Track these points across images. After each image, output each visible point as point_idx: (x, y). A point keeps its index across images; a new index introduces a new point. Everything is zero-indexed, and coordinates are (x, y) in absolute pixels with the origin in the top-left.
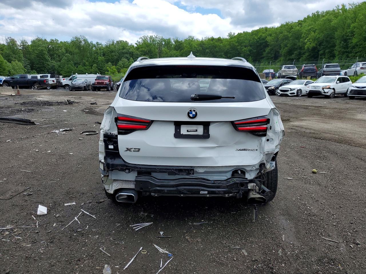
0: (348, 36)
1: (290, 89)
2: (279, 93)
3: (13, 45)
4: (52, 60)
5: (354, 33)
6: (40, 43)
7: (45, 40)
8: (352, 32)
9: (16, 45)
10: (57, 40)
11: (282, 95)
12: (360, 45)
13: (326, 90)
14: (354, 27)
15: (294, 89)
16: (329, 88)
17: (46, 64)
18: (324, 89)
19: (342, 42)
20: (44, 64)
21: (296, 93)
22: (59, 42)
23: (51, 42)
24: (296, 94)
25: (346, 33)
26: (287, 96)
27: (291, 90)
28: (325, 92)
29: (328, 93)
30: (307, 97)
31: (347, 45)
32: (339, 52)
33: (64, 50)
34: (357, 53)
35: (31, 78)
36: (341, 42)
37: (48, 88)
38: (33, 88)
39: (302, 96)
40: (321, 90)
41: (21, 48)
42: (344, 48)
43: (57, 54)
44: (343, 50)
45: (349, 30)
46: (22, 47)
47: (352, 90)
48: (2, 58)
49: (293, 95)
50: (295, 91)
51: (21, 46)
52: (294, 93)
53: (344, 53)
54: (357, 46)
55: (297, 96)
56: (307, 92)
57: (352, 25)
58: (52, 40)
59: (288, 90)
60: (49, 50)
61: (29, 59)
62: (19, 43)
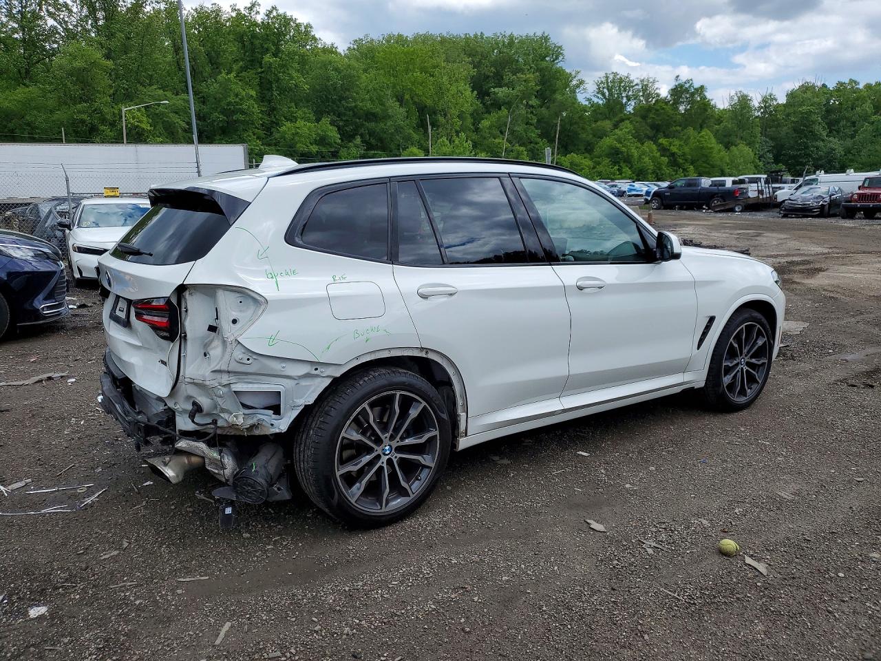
3: (743, 108)
4: (830, 137)
6: (809, 95)
7: (824, 86)
9: (749, 107)
10: (855, 82)
17: (813, 146)
20: (807, 147)
22: (861, 86)
23: (838, 90)
33: (868, 107)
35: (711, 186)
37: (737, 209)
38: (704, 209)
41: (759, 113)
43: (847, 119)
46: (762, 110)
48: (713, 140)
51: (760, 108)
58: (841, 84)
60: (829, 110)
61: (772, 139)
62: (756, 102)
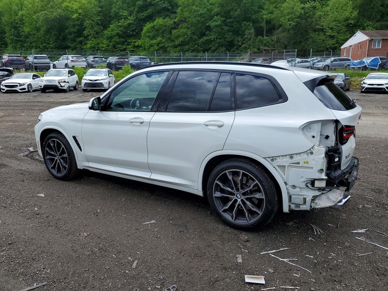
0: (17, 23)
1: (19, 84)
2: (4, 90)
5: (24, 22)
8: (22, 20)
11: (7, 92)
12: (34, 35)
13: (63, 84)
14: (23, 15)
15: (24, 85)
16: (65, 82)
18: (60, 83)
19: (13, 30)
21: (27, 88)
24: (27, 90)
25: (14, 20)
26: (16, 92)
27: (21, 85)
28: (61, 86)
29: (64, 86)
30: (40, 92)
31: (18, 33)
32: (12, 40)
34: (32, 43)
36: (11, 30)
39: (34, 91)
40: (57, 84)
42: (16, 36)
44: (16, 38)
45: (17, 17)
47: (86, 83)
49: (23, 91)
50: (25, 87)
52: (25, 89)
53: (17, 42)
54: (30, 35)
55: (29, 91)
56: (41, 86)
57: (20, 13)
59: (17, 86)
